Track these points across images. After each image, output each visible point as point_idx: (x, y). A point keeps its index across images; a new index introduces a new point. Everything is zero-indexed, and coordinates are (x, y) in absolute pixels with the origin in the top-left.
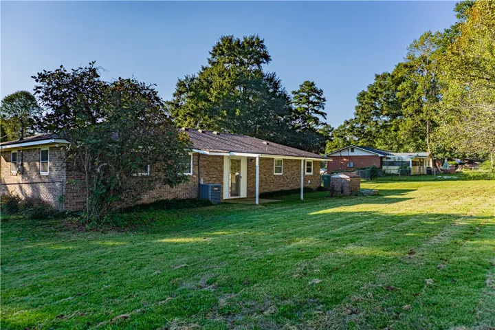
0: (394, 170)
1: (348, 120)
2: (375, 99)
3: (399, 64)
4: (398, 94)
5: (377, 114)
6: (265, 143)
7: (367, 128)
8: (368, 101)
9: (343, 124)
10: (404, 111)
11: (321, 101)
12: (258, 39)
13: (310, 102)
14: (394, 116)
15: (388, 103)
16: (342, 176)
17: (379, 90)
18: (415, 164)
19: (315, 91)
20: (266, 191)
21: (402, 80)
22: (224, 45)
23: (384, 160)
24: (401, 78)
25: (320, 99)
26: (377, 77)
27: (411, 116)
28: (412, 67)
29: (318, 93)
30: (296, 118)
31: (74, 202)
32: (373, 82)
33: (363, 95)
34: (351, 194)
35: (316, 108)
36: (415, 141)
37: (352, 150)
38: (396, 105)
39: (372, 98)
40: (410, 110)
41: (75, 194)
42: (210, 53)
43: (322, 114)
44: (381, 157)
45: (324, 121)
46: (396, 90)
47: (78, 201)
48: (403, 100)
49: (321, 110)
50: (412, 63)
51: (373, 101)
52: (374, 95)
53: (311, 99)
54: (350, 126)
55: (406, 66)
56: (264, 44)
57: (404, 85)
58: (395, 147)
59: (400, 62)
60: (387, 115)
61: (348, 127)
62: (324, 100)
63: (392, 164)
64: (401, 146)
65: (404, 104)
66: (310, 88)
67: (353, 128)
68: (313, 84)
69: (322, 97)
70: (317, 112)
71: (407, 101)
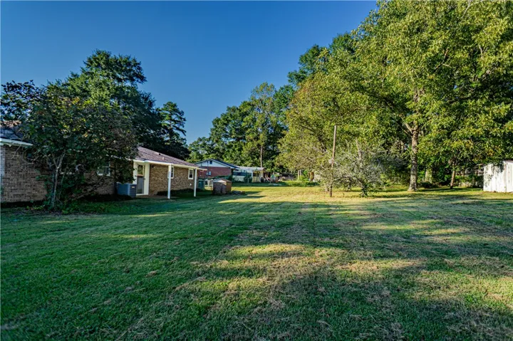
0: (241, 178)
1: (201, 137)
2: (226, 125)
3: (244, 102)
4: (243, 124)
5: (226, 137)
6: (158, 153)
7: (216, 146)
8: (221, 125)
9: (196, 140)
10: (247, 137)
11: (181, 121)
12: (134, 60)
13: (171, 120)
14: (238, 139)
15: (236, 130)
16: (221, 181)
17: (230, 118)
18: (254, 175)
19: (176, 111)
20: (162, 190)
21: (246, 114)
22: (102, 58)
23: (234, 171)
24: (246, 112)
25: (181, 118)
26: (229, 109)
27: (251, 141)
28: (253, 106)
29: (179, 113)
30: (165, 133)
31: (11, 194)
32: (225, 112)
33: (217, 120)
34: (226, 194)
35: (176, 125)
36: (253, 158)
37: (211, 162)
38: (241, 132)
39: (224, 124)
40: (251, 136)
41: (13, 188)
42: (85, 63)
43: (183, 131)
44: (232, 169)
45: (184, 137)
46: (242, 121)
47: (16, 193)
48: (246, 129)
49: (181, 128)
50: (254, 103)
51: (224, 126)
52: (226, 122)
53: (174, 117)
54: (202, 142)
55: (249, 104)
56: (141, 66)
57: (247, 118)
58: (239, 162)
59: (246, 100)
60: (234, 138)
61: (201, 143)
62: (185, 120)
63: (239, 174)
64: (242, 162)
65: (247, 132)
66: (174, 108)
67: (205, 144)
68: (175, 105)
69: (183, 117)
70: (178, 129)
71: (249, 130)
